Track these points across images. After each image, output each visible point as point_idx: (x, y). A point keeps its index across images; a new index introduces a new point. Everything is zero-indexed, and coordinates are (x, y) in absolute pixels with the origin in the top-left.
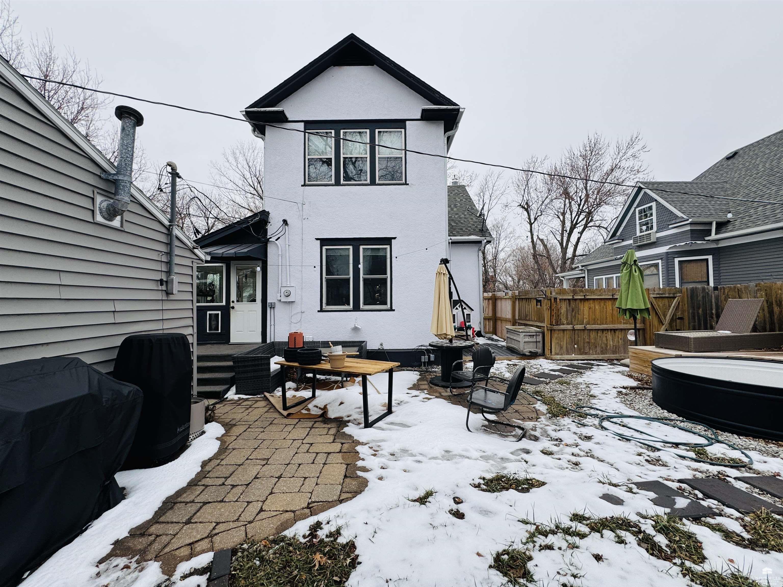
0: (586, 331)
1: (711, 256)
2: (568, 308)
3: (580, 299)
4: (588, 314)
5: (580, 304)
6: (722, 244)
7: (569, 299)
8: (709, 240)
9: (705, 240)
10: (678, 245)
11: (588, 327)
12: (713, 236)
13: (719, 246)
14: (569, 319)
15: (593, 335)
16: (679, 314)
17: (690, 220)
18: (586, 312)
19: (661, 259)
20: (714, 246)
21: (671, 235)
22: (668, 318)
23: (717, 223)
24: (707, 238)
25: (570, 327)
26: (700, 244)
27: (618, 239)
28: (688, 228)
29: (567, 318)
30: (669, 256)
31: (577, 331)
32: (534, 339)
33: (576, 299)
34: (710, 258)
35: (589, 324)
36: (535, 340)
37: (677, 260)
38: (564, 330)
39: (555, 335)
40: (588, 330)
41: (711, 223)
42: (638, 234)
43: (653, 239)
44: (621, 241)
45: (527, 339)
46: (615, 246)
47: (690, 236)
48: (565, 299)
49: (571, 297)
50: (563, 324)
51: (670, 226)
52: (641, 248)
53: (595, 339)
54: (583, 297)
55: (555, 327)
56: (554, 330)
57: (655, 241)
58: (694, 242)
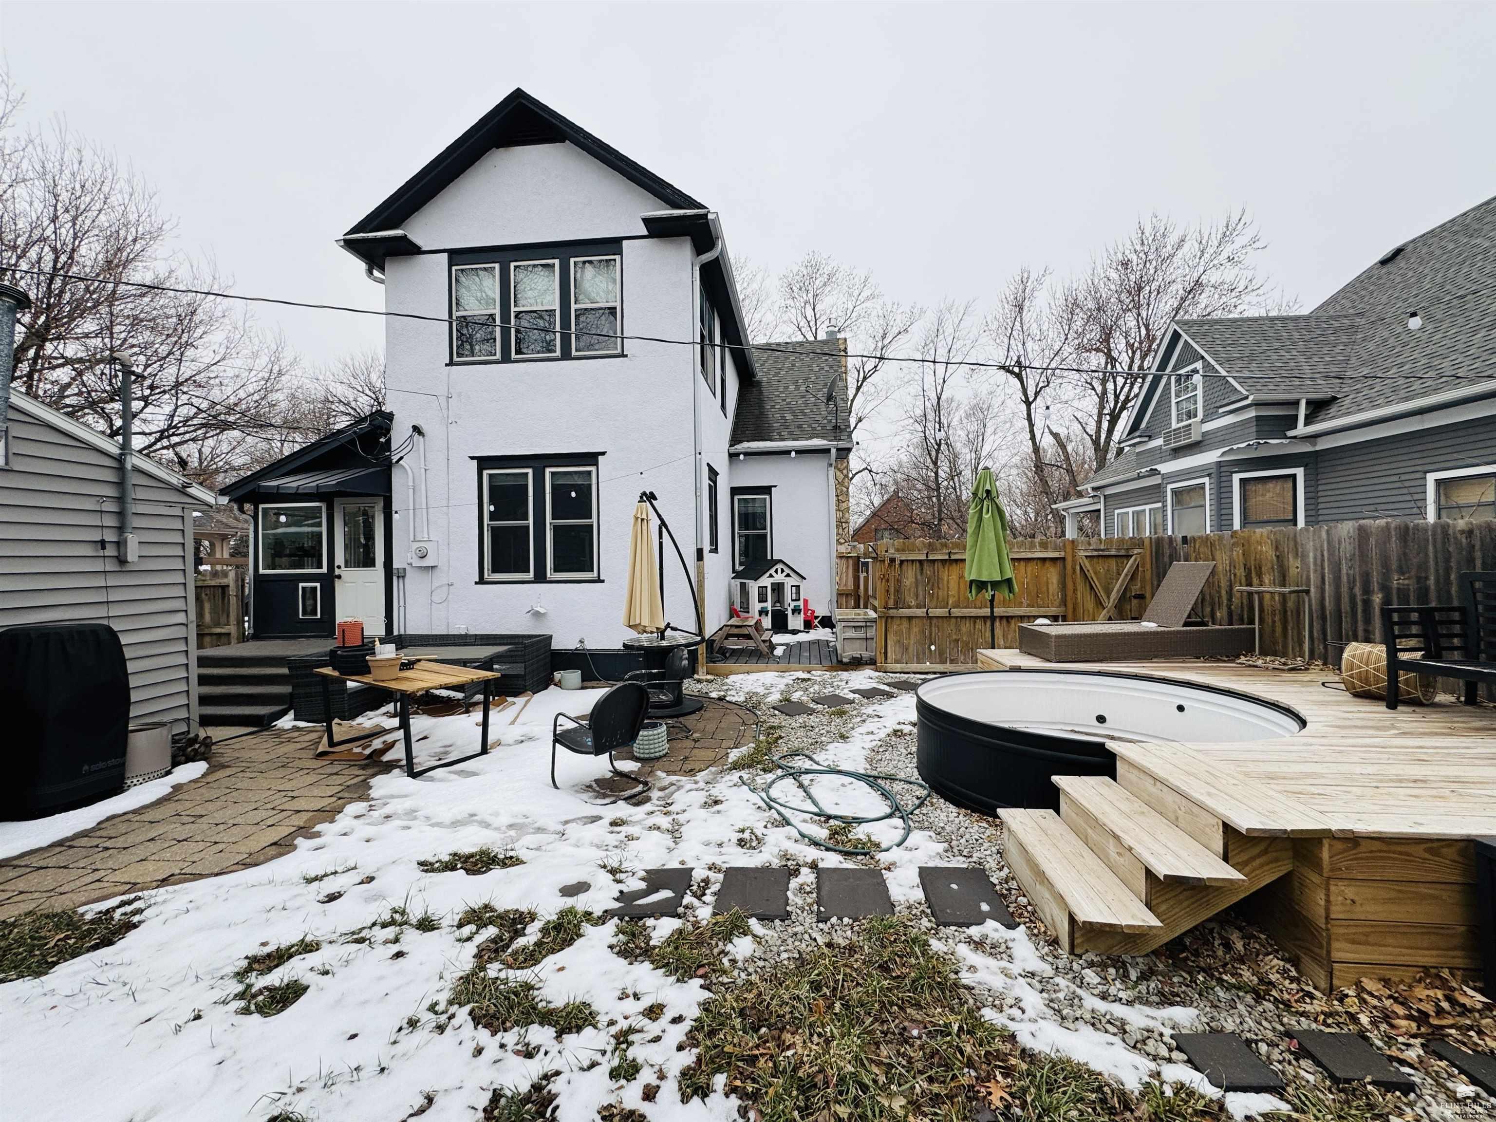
0: (953, 620)
1: (1302, 469)
2: (919, 577)
3: (943, 561)
4: (956, 588)
5: (941, 569)
6: (1323, 444)
7: (920, 561)
8: (1295, 437)
9: (1286, 437)
10: (1235, 447)
11: (956, 612)
12: (1301, 429)
13: (1318, 448)
14: (921, 597)
15: (966, 627)
16: (1136, 588)
17: (1251, 398)
18: (953, 585)
19: (1209, 475)
20: (1307, 448)
21: (1226, 427)
22: (1114, 595)
23: (1308, 403)
24: (1290, 433)
25: (921, 612)
26: (1276, 445)
27: (1140, 436)
28: (1252, 413)
29: (917, 596)
30: (1223, 469)
31: (934, 621)
32: (861, 634)
33: (934, 561)
34: (1300, 472)
35: (957, 606)
36: (864, 636)
37: (1236, 478)
38: (910, 618)
39: (894, 627)
40: (957, 617)
41: (1296, 403)
42: (1174, 425)
43: (1195, 437)
44: (1146, 439)
45: (851, 634)
46: (1139, 449)
47: (1254, 429)
48: (913, 561)
49: (923, 557)
50: (910, 607)
51: (1221, 410)
52: (1178, 452)
53: (970, 634)
54: (947, 557)
55: (893, 612)
56: (892, 617)
57: (1200, 439)
58: (1262, 441)
